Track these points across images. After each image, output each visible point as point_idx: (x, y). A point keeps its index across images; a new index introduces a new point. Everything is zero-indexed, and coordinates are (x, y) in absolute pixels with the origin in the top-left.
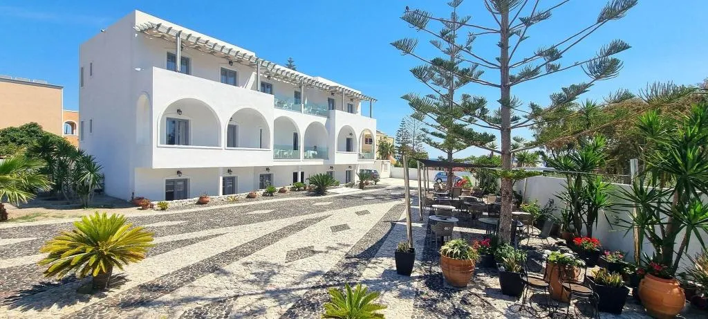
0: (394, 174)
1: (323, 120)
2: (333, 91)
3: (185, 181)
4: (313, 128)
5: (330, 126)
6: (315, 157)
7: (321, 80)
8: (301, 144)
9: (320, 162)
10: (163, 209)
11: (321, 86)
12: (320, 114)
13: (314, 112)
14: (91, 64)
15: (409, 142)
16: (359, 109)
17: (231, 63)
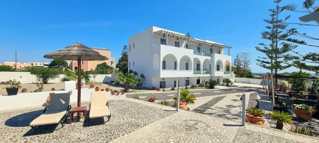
0: (236, 81)
1: (209, 58)
2: (213, 45)
3: (164, 82)
4: (206, 61)
5: (212, 60)
6: (206, 73)
7: (207, 41)
8: (202, 68)
9: (208, 75)
10: (164, 91)
11: (207, 44)
12: (208, 55)
13: (206, 55)
14: (134, 44)
15: (241, 65)
16: (222, 52)
17: (178, 39)
